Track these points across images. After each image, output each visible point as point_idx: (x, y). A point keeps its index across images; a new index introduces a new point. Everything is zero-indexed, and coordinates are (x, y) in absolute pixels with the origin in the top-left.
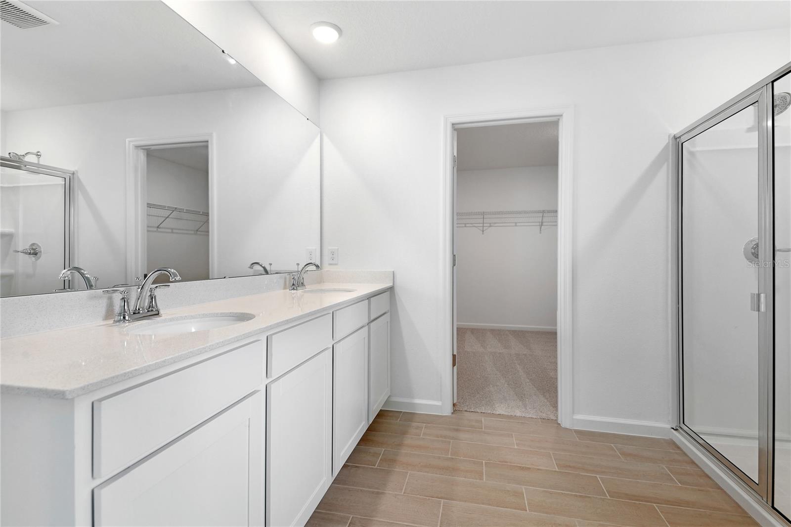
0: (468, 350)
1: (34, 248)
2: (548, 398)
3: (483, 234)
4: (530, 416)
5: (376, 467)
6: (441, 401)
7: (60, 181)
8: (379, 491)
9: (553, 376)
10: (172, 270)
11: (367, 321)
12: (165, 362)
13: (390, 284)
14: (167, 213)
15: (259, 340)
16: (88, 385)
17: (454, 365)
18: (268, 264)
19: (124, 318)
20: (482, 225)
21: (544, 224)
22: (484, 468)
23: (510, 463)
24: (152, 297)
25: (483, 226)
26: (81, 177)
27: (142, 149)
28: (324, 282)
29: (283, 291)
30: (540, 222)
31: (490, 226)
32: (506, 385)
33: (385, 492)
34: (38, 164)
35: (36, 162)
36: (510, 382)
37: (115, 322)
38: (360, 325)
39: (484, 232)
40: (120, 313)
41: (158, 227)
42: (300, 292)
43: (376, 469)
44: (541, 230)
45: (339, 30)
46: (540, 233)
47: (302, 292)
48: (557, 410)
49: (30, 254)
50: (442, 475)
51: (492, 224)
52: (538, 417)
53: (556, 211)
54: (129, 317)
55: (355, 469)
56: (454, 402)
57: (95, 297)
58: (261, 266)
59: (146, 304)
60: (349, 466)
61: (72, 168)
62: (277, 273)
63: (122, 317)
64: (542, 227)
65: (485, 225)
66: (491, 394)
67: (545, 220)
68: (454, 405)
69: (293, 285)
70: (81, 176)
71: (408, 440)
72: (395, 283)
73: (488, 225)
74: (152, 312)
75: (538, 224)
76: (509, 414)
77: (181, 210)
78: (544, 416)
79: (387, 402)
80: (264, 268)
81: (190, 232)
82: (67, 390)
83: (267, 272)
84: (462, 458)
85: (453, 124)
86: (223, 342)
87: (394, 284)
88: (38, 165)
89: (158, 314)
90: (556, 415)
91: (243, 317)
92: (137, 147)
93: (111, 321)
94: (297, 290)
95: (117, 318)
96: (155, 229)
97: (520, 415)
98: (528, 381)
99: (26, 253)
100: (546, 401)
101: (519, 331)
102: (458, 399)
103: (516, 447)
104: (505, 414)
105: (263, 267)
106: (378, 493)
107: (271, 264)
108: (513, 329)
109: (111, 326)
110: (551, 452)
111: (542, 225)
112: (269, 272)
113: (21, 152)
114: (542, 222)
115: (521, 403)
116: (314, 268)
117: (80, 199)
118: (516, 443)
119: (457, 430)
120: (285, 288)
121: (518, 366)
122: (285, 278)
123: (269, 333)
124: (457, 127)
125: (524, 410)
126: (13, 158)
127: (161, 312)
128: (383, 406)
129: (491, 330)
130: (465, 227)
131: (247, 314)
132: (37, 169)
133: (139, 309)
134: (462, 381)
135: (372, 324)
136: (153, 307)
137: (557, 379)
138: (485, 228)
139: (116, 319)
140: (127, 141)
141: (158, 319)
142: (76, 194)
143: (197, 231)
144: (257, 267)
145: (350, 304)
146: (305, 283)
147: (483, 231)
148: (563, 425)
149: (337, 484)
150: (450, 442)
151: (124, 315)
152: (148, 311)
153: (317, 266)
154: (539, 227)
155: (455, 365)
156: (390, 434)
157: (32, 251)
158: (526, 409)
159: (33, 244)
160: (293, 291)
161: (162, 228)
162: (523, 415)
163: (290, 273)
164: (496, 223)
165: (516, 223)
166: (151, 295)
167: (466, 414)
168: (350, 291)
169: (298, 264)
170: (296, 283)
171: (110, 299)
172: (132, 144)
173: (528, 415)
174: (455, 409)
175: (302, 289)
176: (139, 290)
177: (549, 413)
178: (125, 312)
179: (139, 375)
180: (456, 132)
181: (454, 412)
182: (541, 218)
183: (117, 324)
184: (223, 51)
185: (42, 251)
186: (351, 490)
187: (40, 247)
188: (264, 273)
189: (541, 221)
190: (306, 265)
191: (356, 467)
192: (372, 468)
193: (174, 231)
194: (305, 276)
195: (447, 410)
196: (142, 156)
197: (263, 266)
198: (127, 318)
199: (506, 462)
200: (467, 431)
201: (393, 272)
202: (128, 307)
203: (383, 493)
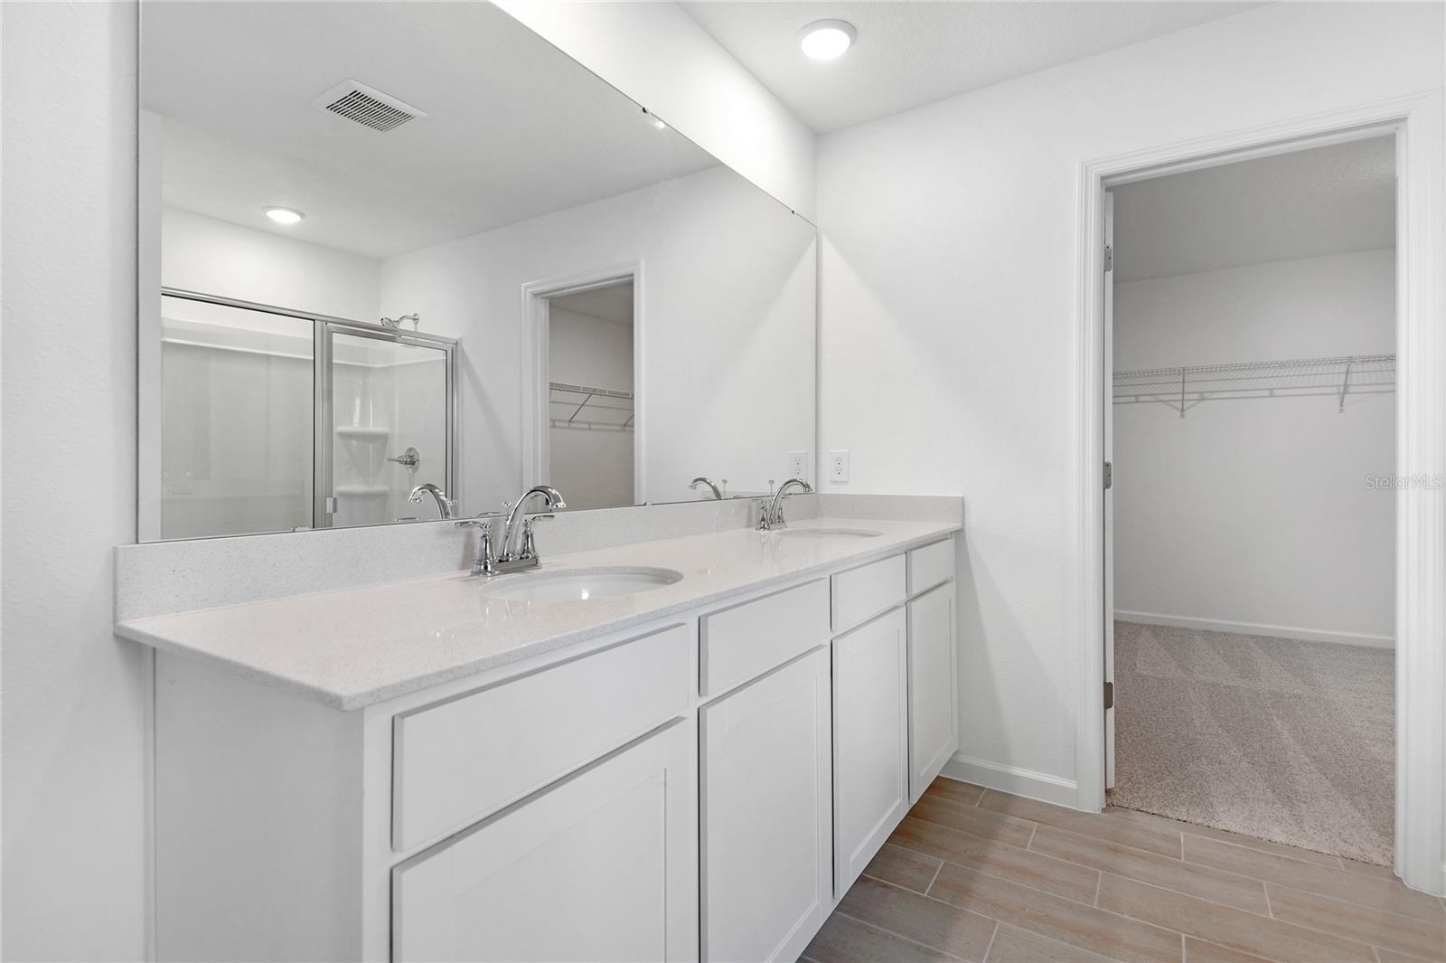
0: (1145, 673)
1: (411, 454)
2: (1364, 810)
3: (1182, 416)
4: (1312, 847)
5: (925, 895)
6: (1076, 780)
7: (440, 356)
8: (932, 948)
9: (1379, 757)
10: (554, 492)
11: (903, 597)
12: (510, 655)
13: (956, 525)
14: (580, 398)
15: (683, 624)
16: (379, 690)
17: (1107, 705)
18: (720, 481)
19: (486, 567)
20: (1180, 397)
21: (1352, 389)
22: (1184, 951)
23: (1255, 951)
24: (527, 536)
25: (1183, 400)
26: (466, 350)
27: (542, 298)
28: (822, 516)
29: (745, 530)
30: (1338, 386)
31: (1202, 399)
32: (1244, 764)
33: (944, 952)
34: (416, 332)
35: (413, 330)
36: (1256, 759)
37: (474, 573)
38: (891, 605)
39: (1186, 412)
40: (481, 561)
41: (570, 421)
42: (773, 534)
43: (927, 899)
44: (1341, 405)
45: (850, 28)
46: (1342, 411)
47: (778, 534)
48: (1392, 842)
49: (406, 463)
50: (1075, 944)
51: (1206, 395)
52: (1337, 853)
53: (1392, 358)
54: (492, 567)
55: (883, 889)
56: (1108, 787)
57: (447, 532)
58: (709, 484)
59: (519, 547)
60: (869, 880)
61: (455, 336)
62: (735, 498)
63: (482, 567)
64: (1347, 396)
65: (1186, 397)
66: (1205, 780)
67: (1354, 379)
68: (1108, 792)
69: (763, 520)
70: (467, 347)
71: (997, 852)
72: (967, 522)
73: (1196, 396)
74: (527, 560)
75: (1335, 390)
76: (1255, 834)
77: (601, 393)
78: (1354, 851)
79: (951, 763)
80: (714, 488)
81: (615, 428)
82: (345, 696)
83: (718, 496)
84: (1125, 916)
85: (1103, 178)
86: (612, 625)
87: (963, 524)
88: (415, 334)
89: (535, 563)
90: (1389, 854)
91: (666, 577)
92: (536, 295)
93: (467, 573)
94: (769, 529)
95: (476, 568)
96: (567, 424)
97: (1284, 841)
98: (1308, 760)
99: (401, 462)
100: (1359, 815)
101: (1280, 639)
102: (1117, 781)
103: (1271, 916)
104: (1242, 831)
105: (712, 487)
106: (928, 952)
107: (725, 482)
108: (1263, 634)
109: (469, 580)
110: (1373, 946)
111: (1346, 392)
112: (722, 494)
113: (395, 318)
114: (1346, 386)
115: (1286, 813)
116: (800, 489)
117: (464, 381)
118: (1272, 909)
119: (1114, 850)
120: (749, 526)
121: (1278, 722)
122: (750, 508)
123: (703, 612)
124: (1110, 181)
125: (1295, 829)
126: (386, 327)
127: (541, 560)
128: (942, 770)
129: (1205, 632)
130: (1137, 402)
131: (670, 572)
132: (415, 340)
133: (508, 555)
134: (1130, 741)
135: (915, 605)
136: (528, 552)
137: (1392, 765)
138: (1187, 404)
139: (474, 570)
140: (523, 288)
141: (535, 572)
142: (460, 375)
143: (625, 425)
144: (702, 486)
145: (869, 561)
146: (785, 518)
147: (1182, 411)
148: (1412, 883)
149: (847, 912)
150: (1096, 875)
151: (486, 563)
152: (521, 558)
153: (806, 486)
154: (1337, 398)
155: (1110, 706)
156: (957, 831)
157: (409, 460)
158: (1301, 828)
159: (410, 449)
160: (762, 532)
161: (578, 422)
162: (1293, 842)
163: (756, 498)
164: (1217, 392)
165: (1271, 390)
166: (526, 532)
167: (1139, 817)
168: (869, 536)
169: (772, 482)
170: (768, 516)
171: (469, 536)
172: (529, 290)
173: (1305, 844)
174: (1109, 801)
175: (779, 529)
176: (508, 522)
177: (1368, 847)
178: (487, 558)
179: (464, 676)
180: (1111, 194)
181: (1109, 807)
182: (1343, 376)
183: (476, 577)
184: (644, 110)
185: (421, 460)
186: (873, 931)
187: (417, 453)
188: (713, 496)
189: (1342, 383)
190: (785, 484)
191: (885, 886)
192: (918, 895)
193: (592, 426)
194: (784, 504)
195: (1092, 802)
196: (543, 310)
197: (713, 484)
198: (489, 569)
199: (1246, 949)
200: (1141, 858)
201: (963, 499)
202: (491, 550)
203: (937, 955)
